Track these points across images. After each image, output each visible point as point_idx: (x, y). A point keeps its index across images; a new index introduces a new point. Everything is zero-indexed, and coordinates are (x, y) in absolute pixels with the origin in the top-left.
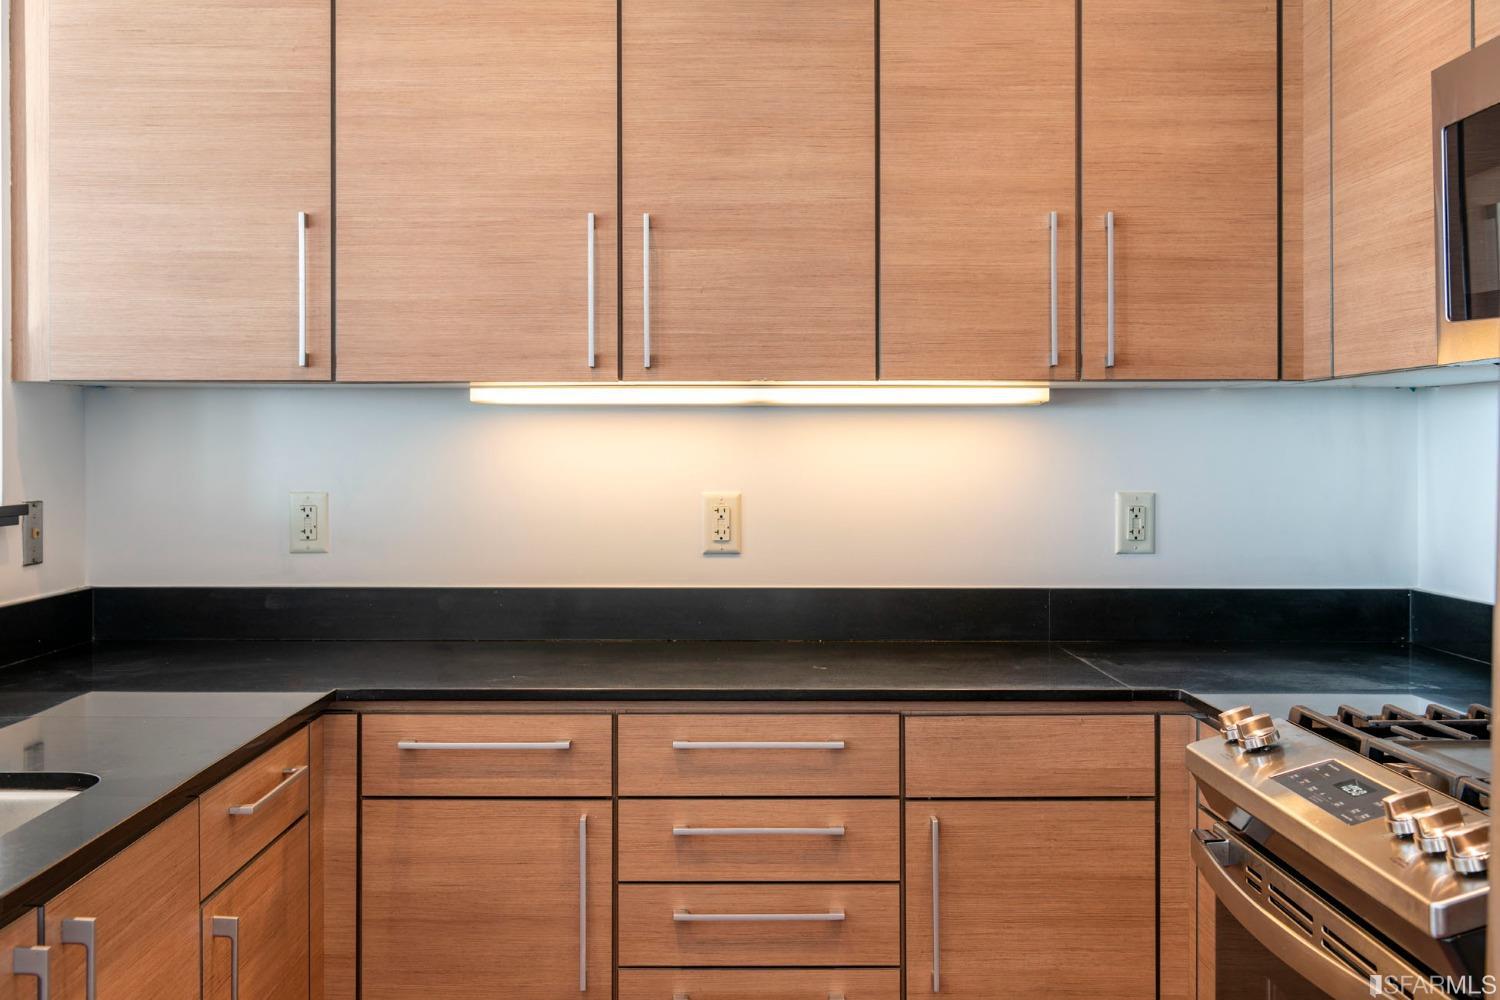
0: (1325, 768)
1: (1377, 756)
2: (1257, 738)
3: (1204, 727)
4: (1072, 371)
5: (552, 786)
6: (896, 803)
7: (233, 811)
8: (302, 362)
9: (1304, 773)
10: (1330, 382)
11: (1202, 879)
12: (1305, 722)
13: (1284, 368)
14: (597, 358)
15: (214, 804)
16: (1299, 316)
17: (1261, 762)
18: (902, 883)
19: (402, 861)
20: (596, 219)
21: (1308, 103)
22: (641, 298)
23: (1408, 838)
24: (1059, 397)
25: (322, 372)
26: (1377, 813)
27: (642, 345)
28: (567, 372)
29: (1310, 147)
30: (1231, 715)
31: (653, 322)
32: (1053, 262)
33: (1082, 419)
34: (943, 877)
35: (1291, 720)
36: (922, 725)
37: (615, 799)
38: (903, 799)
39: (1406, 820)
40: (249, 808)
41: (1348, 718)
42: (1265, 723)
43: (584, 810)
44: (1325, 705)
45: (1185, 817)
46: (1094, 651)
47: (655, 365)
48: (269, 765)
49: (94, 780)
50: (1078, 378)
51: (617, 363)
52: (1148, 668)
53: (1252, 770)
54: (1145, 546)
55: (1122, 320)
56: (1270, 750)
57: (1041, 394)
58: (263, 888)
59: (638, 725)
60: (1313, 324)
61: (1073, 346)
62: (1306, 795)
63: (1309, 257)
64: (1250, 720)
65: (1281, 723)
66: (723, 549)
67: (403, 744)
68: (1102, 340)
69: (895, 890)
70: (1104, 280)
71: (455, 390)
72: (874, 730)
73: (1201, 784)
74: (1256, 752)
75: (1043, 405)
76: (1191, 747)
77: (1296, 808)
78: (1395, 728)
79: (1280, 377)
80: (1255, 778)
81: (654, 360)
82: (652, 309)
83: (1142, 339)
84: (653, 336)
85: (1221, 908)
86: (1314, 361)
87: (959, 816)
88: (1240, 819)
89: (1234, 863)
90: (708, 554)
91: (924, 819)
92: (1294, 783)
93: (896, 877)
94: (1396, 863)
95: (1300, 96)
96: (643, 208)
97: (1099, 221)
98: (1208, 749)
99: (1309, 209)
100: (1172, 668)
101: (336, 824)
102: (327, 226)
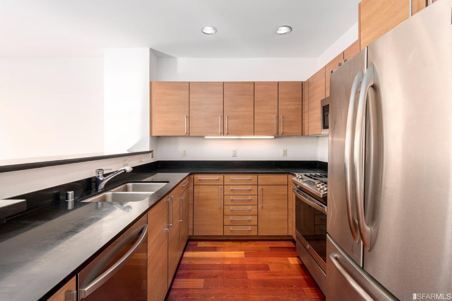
0: (308, 180)
1: (314, 179)
2: (300, 177)
3: (293, 177)
4: (277, 134)
5: (216, 184)
6: (257, 186)
7: (182, 186)
8: (186, 133)
9: (306, 181)
10: (308, 136)
11: (293, 193)
12: (306, 175)
13: (302, 134)
14: (221, 133)
15: (180, 185)
16: (304, 128)
17: (301, 180)
18: (258, 195)
19: (199, 193)
20: (221, 117)
21: (306, 103)
22: (226, 126)
23: (318, 187)
24: (275, 137)
25: (188, 135)
26: (315, 185)
27: (226, 131)
28: (217, 135)
29: (306, 107)
30: (297, 174)
31: (227, 129)
32: (275, 122)
33: (277, 140)
34: (262, 194)
35: (304, 175)
36: (260, 176)
37: (224, 185)
38: (258, 185)
39: (318, 185)
40: (184, 185)
41: (311, 175)
42: (301, 175)
43: (220, 187)
44: (308, 174)
45: (291, 188)
46: (279, 168)
47: (228, 134)
48: (185, 181)
49: (169, 182)
50: (278, 135)
51: (223, 134)
52: (286, 170)
53: (300, 181)
54: (285, 155)
55: (283, 129)
56: (302, 179)
57: (273, 137)
58: (184, 195)
59: (226, 176)
60: (306, 129)
61: (277, 131)
62: (307, 183)
63: (306, 121)
64: (299, 175)
65: (303, 176)
66: (234, 156)
67: (199, 179)
68: (281, 131)
69: (257, 196)
70: (281, 124)
71: (204, 137)
72: (254, 177)
73: (294, 183)
74: (300, 179)
75: (273, 138)
76: (292, 178)
77: (305, 185)
78: (316, 176)
79: (302, 135)
80: (300, 182)
81: (227, 133)
82: (227, 127)
83: (285, 131)
84: (227, 130)
85: (296, 196)
86: (306, 134)
87: (264, 187)
88: (298, 187)
89: (298, 191)
90: (233, 156)
91: (260, 188)
92: (305, 182)
93: (257, 194)
94: (317, 190)
95: (304, 102)
96: (226, 115)
97: (281, 117)
98: (294, 179)
99: (306, 115)
100: (289, 170)
101: (191, 188)
102: (189, 117)
